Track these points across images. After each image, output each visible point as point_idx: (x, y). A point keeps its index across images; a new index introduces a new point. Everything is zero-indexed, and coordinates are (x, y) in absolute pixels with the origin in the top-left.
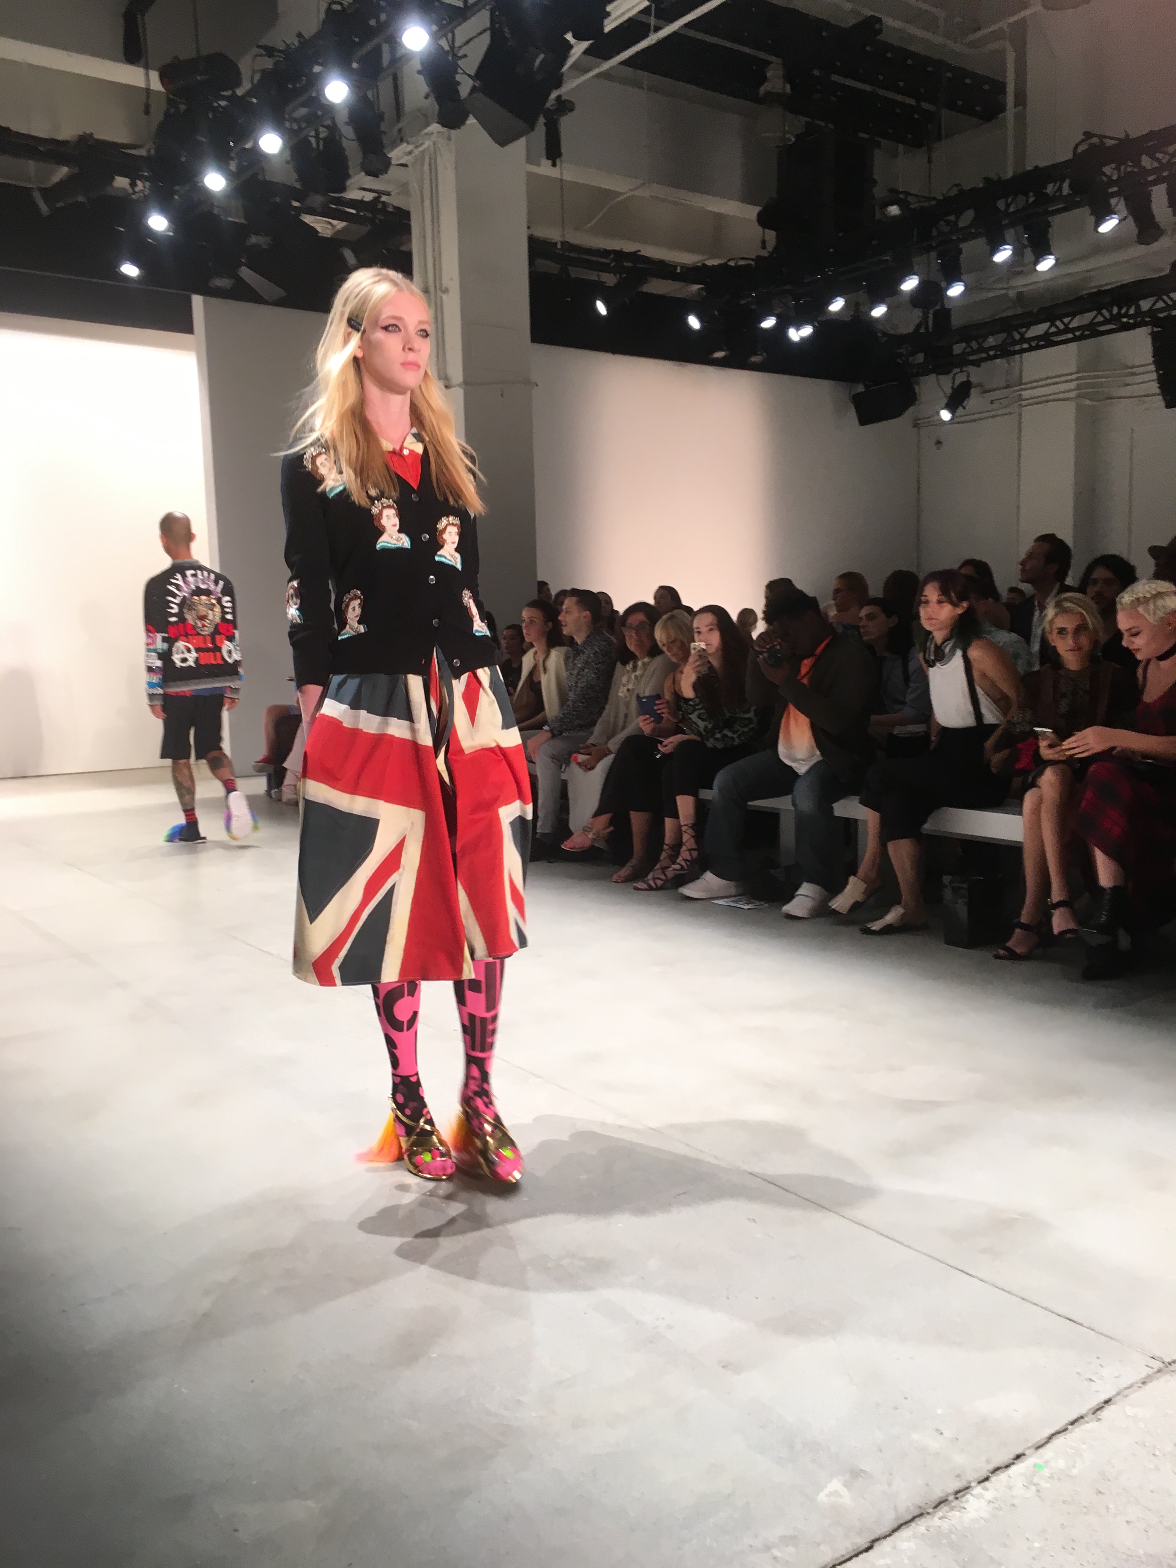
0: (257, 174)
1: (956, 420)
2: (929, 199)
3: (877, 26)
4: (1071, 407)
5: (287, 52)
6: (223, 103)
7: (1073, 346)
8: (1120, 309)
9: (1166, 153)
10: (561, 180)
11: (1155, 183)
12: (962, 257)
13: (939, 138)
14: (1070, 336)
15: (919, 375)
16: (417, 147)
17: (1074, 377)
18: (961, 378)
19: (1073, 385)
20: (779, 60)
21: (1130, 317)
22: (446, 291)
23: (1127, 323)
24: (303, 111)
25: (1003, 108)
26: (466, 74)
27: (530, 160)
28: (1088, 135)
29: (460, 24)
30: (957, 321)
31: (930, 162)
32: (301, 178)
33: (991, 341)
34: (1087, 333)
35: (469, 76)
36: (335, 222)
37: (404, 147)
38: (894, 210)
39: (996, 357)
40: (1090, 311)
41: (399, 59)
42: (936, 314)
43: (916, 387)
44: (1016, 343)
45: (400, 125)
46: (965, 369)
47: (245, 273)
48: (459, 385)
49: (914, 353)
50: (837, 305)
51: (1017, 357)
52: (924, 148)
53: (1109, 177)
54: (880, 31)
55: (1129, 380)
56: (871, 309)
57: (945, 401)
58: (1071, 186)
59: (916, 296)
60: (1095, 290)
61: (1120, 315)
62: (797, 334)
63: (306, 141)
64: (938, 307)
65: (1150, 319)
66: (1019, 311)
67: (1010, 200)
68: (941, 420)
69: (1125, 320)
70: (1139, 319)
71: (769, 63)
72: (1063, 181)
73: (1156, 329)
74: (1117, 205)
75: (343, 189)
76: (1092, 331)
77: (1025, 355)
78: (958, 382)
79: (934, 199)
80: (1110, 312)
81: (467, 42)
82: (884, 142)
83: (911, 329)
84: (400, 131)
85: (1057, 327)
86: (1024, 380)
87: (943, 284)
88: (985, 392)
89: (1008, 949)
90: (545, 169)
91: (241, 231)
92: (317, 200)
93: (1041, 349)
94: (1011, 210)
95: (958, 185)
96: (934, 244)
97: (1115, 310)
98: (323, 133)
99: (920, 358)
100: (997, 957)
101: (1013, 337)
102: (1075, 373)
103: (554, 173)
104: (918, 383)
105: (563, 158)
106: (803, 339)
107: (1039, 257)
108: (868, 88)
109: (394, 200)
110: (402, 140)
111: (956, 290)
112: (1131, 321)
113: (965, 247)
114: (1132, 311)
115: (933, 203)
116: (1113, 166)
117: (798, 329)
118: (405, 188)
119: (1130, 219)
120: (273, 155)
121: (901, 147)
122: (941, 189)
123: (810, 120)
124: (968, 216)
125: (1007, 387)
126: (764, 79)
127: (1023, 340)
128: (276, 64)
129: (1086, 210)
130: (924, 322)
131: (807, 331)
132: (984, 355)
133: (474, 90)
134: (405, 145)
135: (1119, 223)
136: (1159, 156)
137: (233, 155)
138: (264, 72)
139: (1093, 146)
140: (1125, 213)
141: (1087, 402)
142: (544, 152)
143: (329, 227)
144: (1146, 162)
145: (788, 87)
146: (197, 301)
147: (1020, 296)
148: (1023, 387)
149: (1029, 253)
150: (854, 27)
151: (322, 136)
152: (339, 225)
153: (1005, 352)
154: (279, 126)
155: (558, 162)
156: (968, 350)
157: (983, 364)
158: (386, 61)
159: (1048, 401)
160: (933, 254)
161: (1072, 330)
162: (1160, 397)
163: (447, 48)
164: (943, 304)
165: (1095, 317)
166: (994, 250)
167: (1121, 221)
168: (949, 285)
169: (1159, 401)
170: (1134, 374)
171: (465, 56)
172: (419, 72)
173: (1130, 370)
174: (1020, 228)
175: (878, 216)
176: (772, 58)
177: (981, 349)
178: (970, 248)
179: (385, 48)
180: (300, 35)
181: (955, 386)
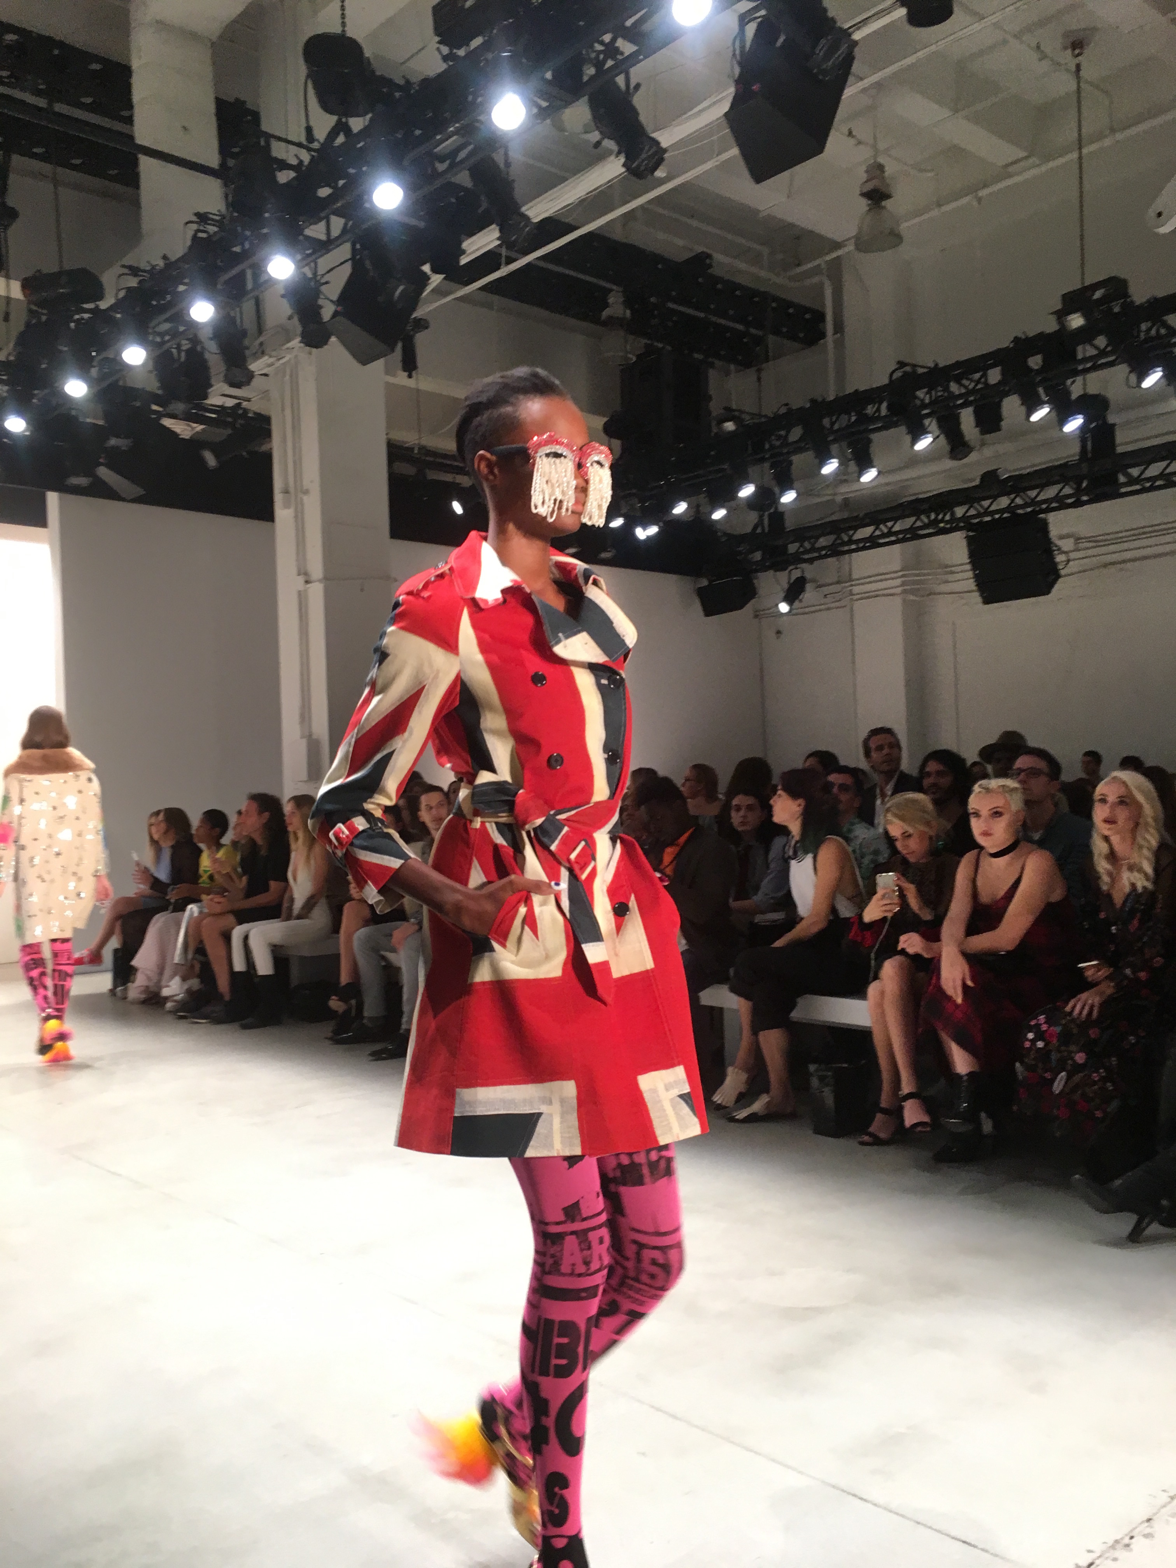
0: (117, 381)
1: (794, 611)
2: (760, 416)
3: (708, 261)
4: (898, 600)
5: (152, 271)
6: (86, 316)
7: (897, 547)
8: (938, 515)
9: (971, 380)
10: (418, 390)
11: (963, 406)
12: (793, 467)
13: (767, 360)
14: (893, 538)
15: (756, 571)
16: (279, 359)
17: (900, 574)
18: (796, 574)
19: (898, 582)
20: (621, 289)
21: (947, 522)
22: (306, 492)
23: (943, 528)
24: (166, 326)
25: (823, 335)
26: (328, 299)
27: (388, 372)
28: (901, 364)
29: (322, 256)
30: (790, 524)
31: (759, 379)
32: (163, 386)
33: (823, 542)
34: (908, 536)
35: (331, 301)
36: (195, 425)
37: (266, 359)
38: (730, 426)
39: (826, 556)
40: (908, 516)
41: (262, 282)
42: (770, 515)
43: (755, 581)
44: (844, 544)
45: (261, 339)
46: (799, 566)
47: (103, 472)
48: (320, 581)
49: (753, 551)
50: (680, 508)
51: (847, 556)
52: (754, 369)
53: (922, 400)
54: (710, 266)
55: (950, 577)
56: (711, 513)
57: (782, 595)
58: (889, 408)
59: (752, 503)
60: (913, 498)
61: (936, 522)
62: (642, 534)
63: (168, 352)
64: (772, 511)
65: (966, 524)
66: (846, 515)
67: (834, 418)
68: (779, 611)
69: (942, 525)
70: (954, 525)
71: (611, 290)
72: (880, 403)
73: (971, 534)
74: (929, 425)
75: (206, 397)
76: (912, 535)
77: (854, 554)
78: (793, 578)
79: (766, 416)
80: (928, 517)
81: (328, 272)
82: (718, 363)
83: (748, 529)
84: (261, 344)
85: (881, 530)
86: (855, 576)
87: (776, 490)
88: (820, 586)
89: (871, 1135)
90: (401, 379)
91: (101, 433)
92: (179, 407)
93: (868, 549)
94: (836, 427)
95: (787, 405)
96: (767, 456)
97: (933, 516)
98: (186, 345)
99: (758, 556)
100: (863, 1143)
101: (842, 539)
102: (900, 571)
103: (411, 383)
104: (757, 578)
105: (419, 370)
106: (649, 538)
107: (862, 470)
108: (702, 315)
109: (255, 406)
110: (263, 353)
111: (788, 497)
112: (948, 526)
113: (796, 459)
114: (948, 517)
115: (763, 420)
116: (926, 390)
117: (644, 529)
118: (265, 394)
119: (942, 437)
120: (137, 366)
121: (732, 367)
122: (771, 407)
123: (649, 342)
124: (796, 433)
125: (838, 582)
126: (606, 305)
127: (851, 542)
128: (140, 282)
129: (903, 429)
130: (760, 523)
131: (653, 530)
132: (816, 555)
133: (335, 314)
134: (266, 357)
135: (933, 442)
136: (965, 382)
137: (95, 363)
138: (129, 289)
139: (906, 374)
140: (937, 433)
141: (912, 597)
142: (400, 365)
143: (190, 428)
144: (954, 388)
145: (628, 313)
146: (53, 499)
147: (846, 502)
148: (853, 583)
149: (853, 466)
150: (687, 261)
151: (184, 348)
152: (199, 428)
153: (835, 551)
154: (143, 340)
155: (414, 373)
156: (801, 550)
157: (816, 563)
158: (250, 285)
159: (877, 596)
160: (767, 465)
161: (896, 533)
162: (977, 594)
163: (310, 275)
164: (776, 508)
165: (916, 521)
166: (822, 463)
167: (934, 439)
168: (782, 492)
169: (976, 597)
170: (952, 573)
171: (327, 283)
172: (283, 296)
173: (947, 568)
174: (844, 444)
175: (715, 430)
176: (615, 287)
177: (813, 549)
178: (799, 460)
179: (249, 274)
180: (165, 257)
181: (792, 581)
